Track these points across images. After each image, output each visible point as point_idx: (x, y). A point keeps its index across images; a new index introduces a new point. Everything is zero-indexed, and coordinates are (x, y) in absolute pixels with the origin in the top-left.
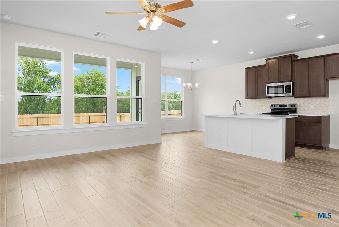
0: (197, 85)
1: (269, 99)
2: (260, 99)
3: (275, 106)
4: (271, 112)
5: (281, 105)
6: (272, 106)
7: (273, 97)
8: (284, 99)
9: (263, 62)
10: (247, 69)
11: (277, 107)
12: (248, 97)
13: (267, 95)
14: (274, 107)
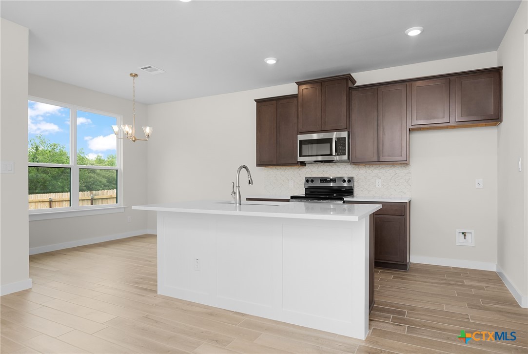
0: (148, 130)
1: (301, 167)
2: (284, 168)
3: (312, 181)
4: (306, 194)
5: (324, 180)
6: (307, 181)
7: (311, 163)
8: (329, 167)
9: (290, 89)
10: (259, 102)
11: (318, 184)
12: (262, 162)
13: (300, 159)
14: (310, 184)
